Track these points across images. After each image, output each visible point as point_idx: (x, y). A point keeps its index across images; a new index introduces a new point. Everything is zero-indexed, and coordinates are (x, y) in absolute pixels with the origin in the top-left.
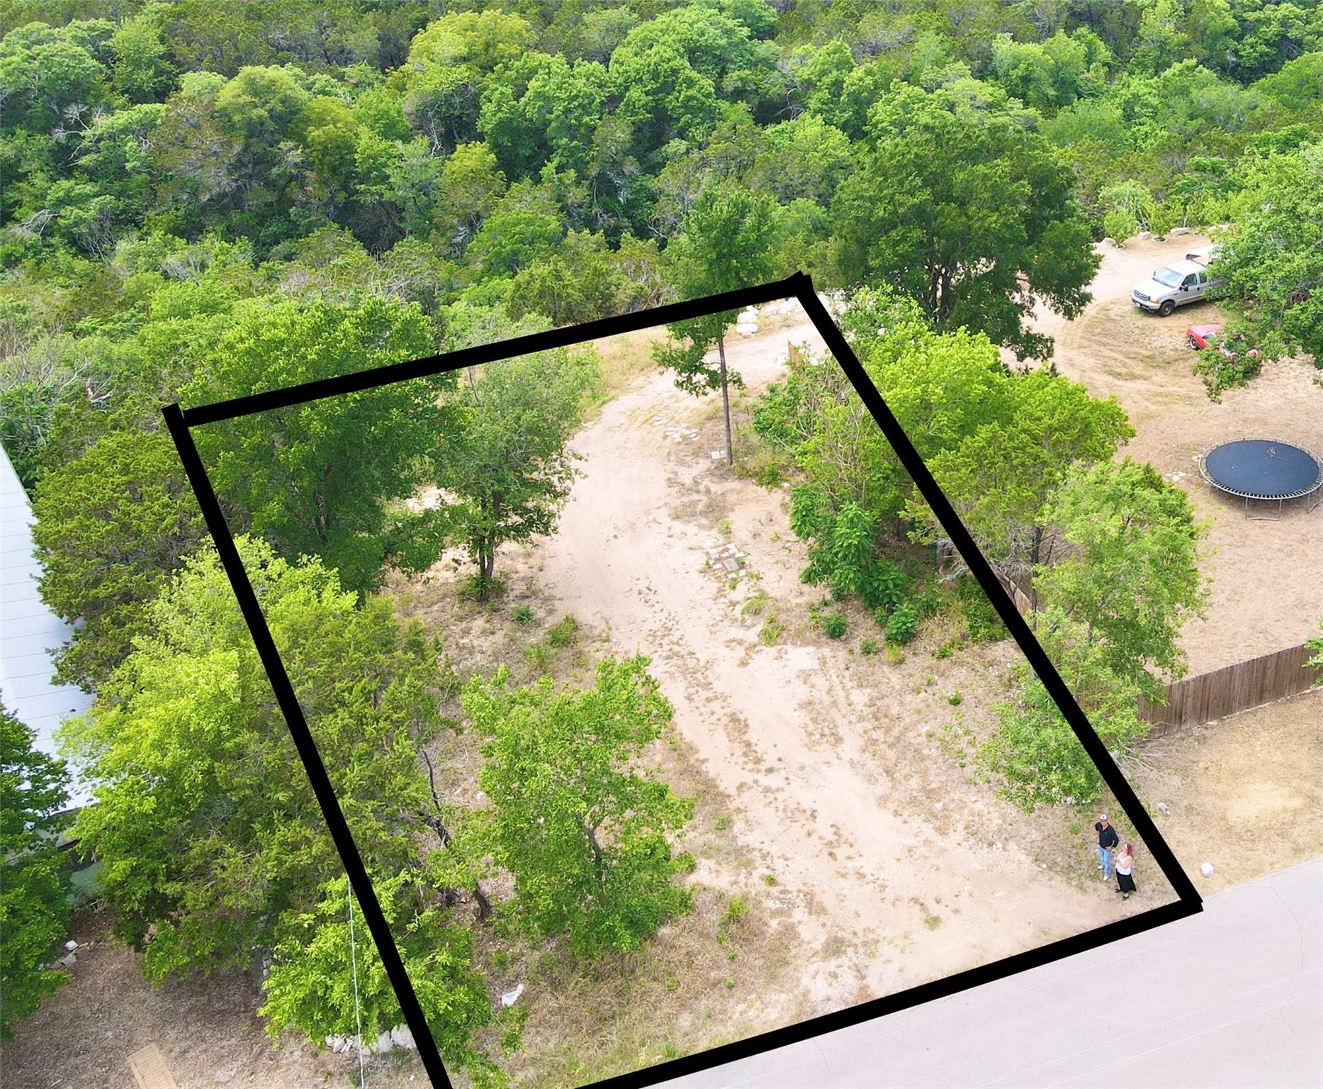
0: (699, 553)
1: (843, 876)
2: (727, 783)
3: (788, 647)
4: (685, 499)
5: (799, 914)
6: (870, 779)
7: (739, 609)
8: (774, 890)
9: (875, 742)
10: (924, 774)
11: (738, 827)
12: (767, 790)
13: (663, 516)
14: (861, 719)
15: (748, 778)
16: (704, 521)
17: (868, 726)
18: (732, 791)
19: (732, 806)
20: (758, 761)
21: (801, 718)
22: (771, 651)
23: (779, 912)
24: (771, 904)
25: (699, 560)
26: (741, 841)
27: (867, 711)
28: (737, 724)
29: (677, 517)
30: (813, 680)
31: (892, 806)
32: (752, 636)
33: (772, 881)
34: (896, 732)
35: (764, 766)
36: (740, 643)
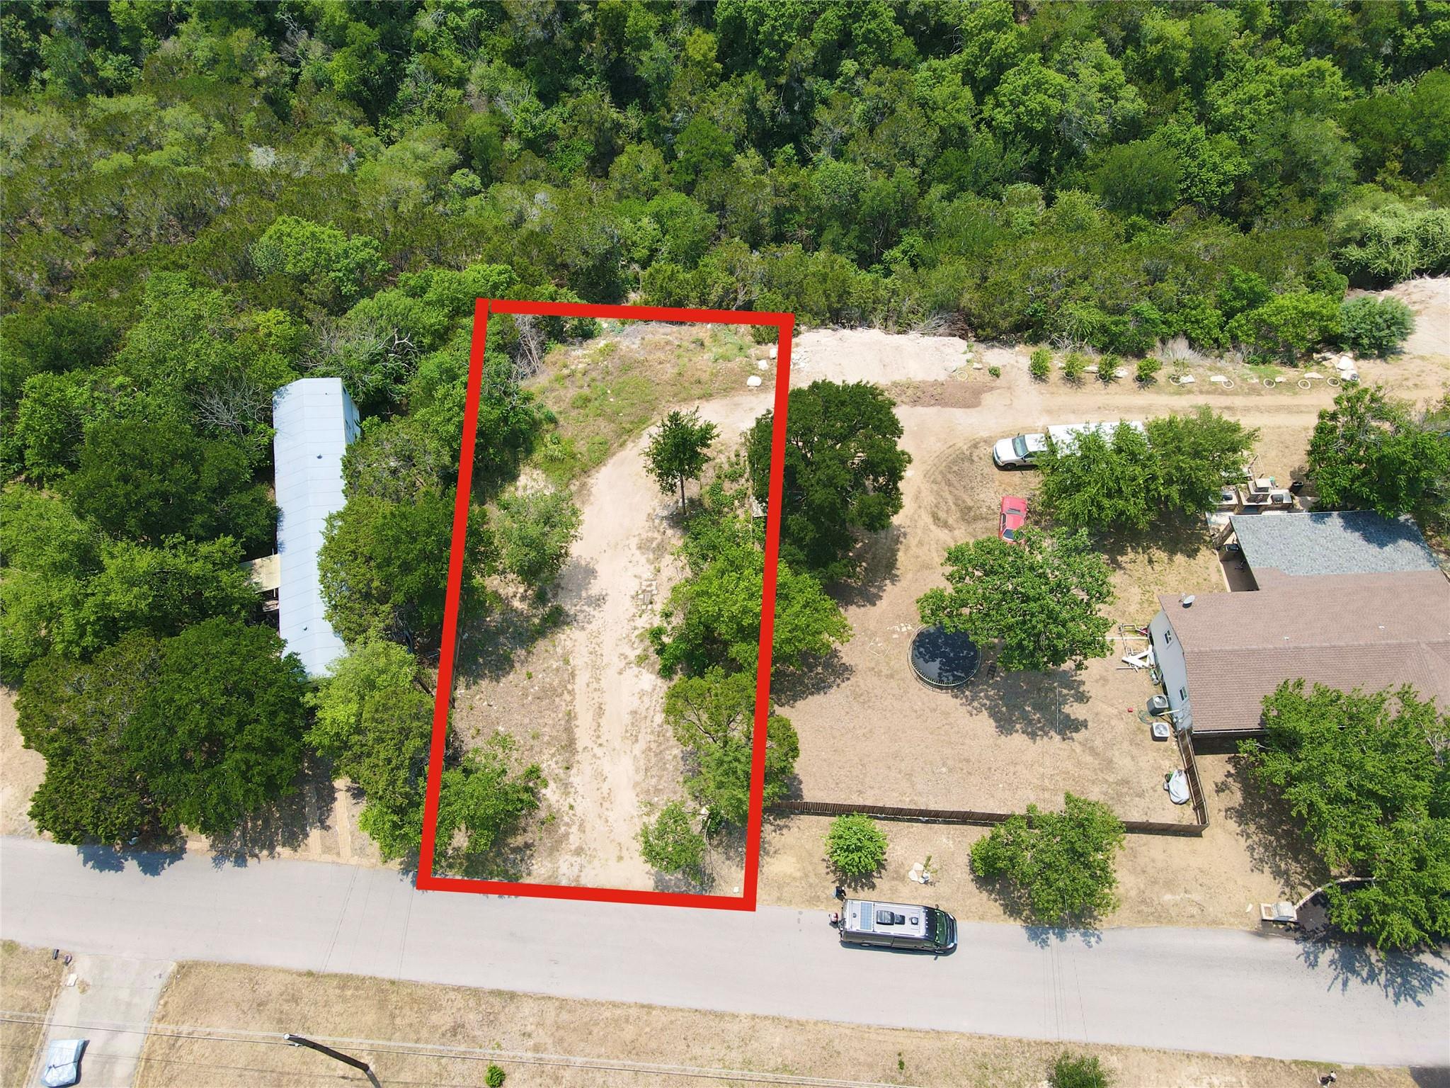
0: (637, 581)
1: (600, 817)
2: (579, 746)
3: (644, 671)
4: (650, 534)
5: (574, 829)
6: (637, 771)
7: (637, 632)
8: (571, 812)
9: (650, 749)
10: (660, 777)
11: (574, 771)
12: (594, 756)
13: (634, 542)
14: (652, 732)
15: (590, 744)
16: (651, 556)
17: (652, 738)
18: (580, 749)
19: (577, 758)
20: (599, 737)
21: (627, 719)
22: (636, 669)
23: (567, 824)
24: (566, 819)
25: (634, 586)
26: (571, 779)
27: (658, 729)
28: (600, 710)
29: (640, 548)
30: (645, 698)
31: (638, 789)
32: (632, 655)
33: (571, 807)
34: (663, 747)
35: (599, 741)
36: (626, 657)
